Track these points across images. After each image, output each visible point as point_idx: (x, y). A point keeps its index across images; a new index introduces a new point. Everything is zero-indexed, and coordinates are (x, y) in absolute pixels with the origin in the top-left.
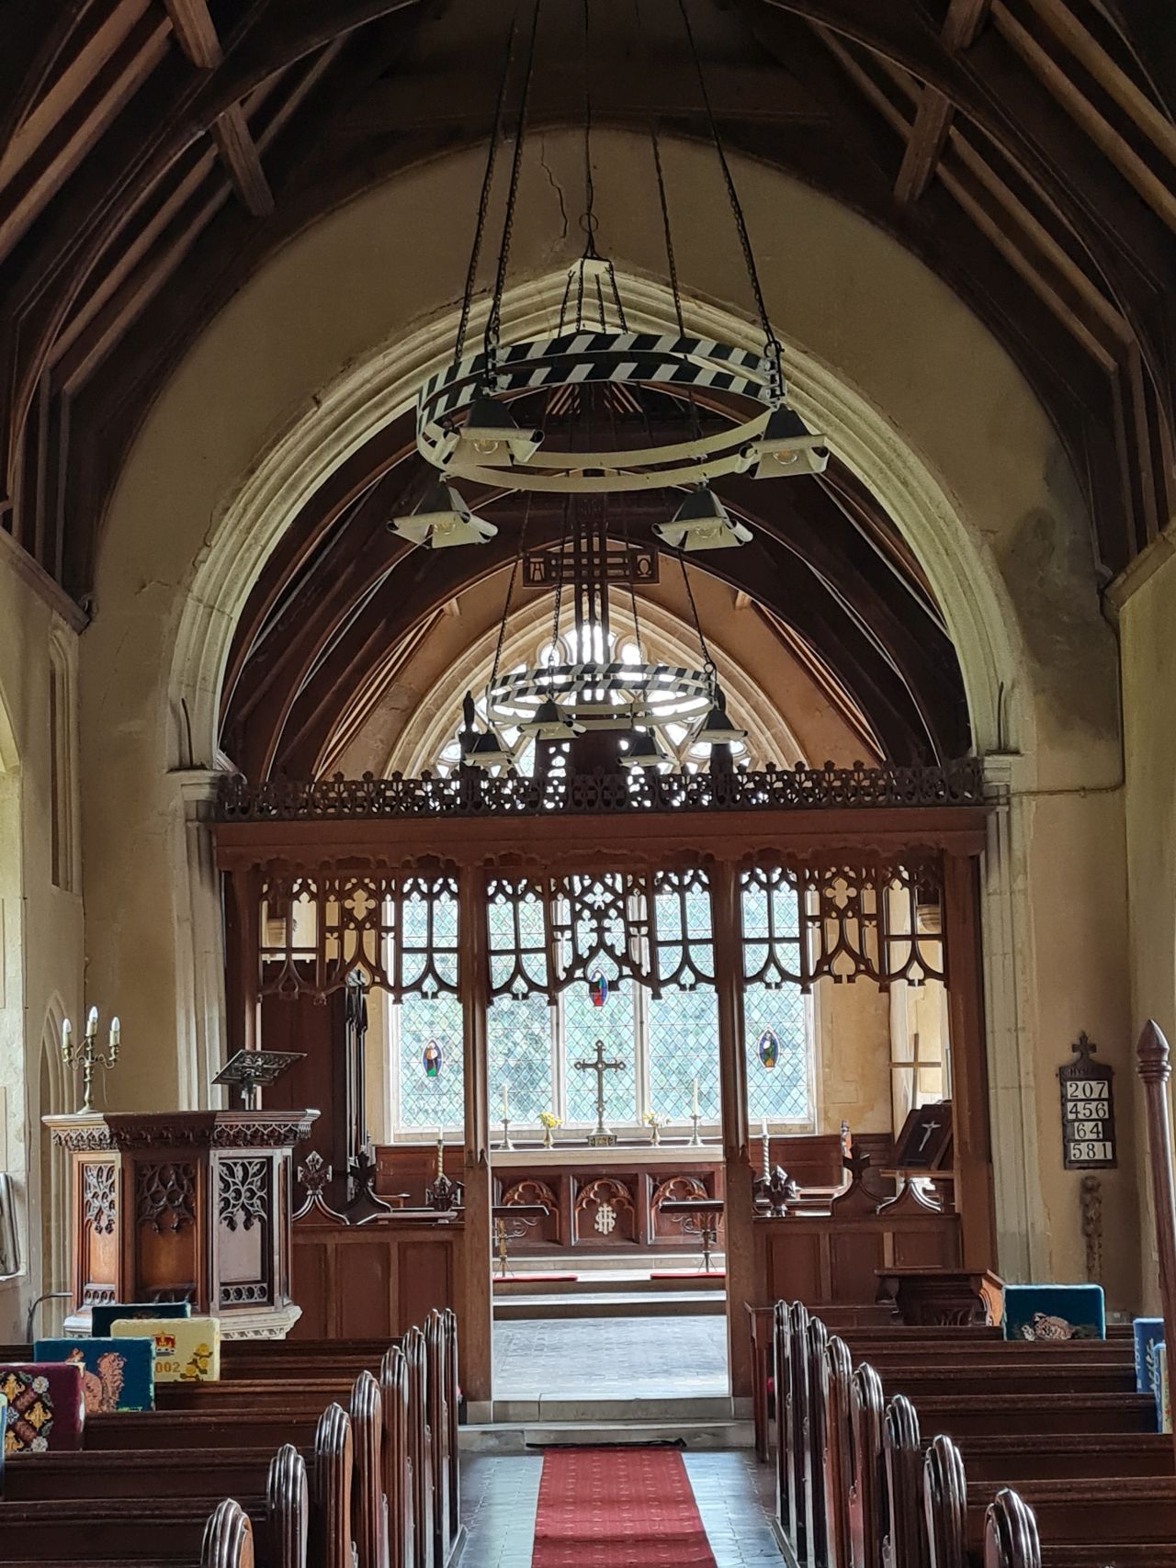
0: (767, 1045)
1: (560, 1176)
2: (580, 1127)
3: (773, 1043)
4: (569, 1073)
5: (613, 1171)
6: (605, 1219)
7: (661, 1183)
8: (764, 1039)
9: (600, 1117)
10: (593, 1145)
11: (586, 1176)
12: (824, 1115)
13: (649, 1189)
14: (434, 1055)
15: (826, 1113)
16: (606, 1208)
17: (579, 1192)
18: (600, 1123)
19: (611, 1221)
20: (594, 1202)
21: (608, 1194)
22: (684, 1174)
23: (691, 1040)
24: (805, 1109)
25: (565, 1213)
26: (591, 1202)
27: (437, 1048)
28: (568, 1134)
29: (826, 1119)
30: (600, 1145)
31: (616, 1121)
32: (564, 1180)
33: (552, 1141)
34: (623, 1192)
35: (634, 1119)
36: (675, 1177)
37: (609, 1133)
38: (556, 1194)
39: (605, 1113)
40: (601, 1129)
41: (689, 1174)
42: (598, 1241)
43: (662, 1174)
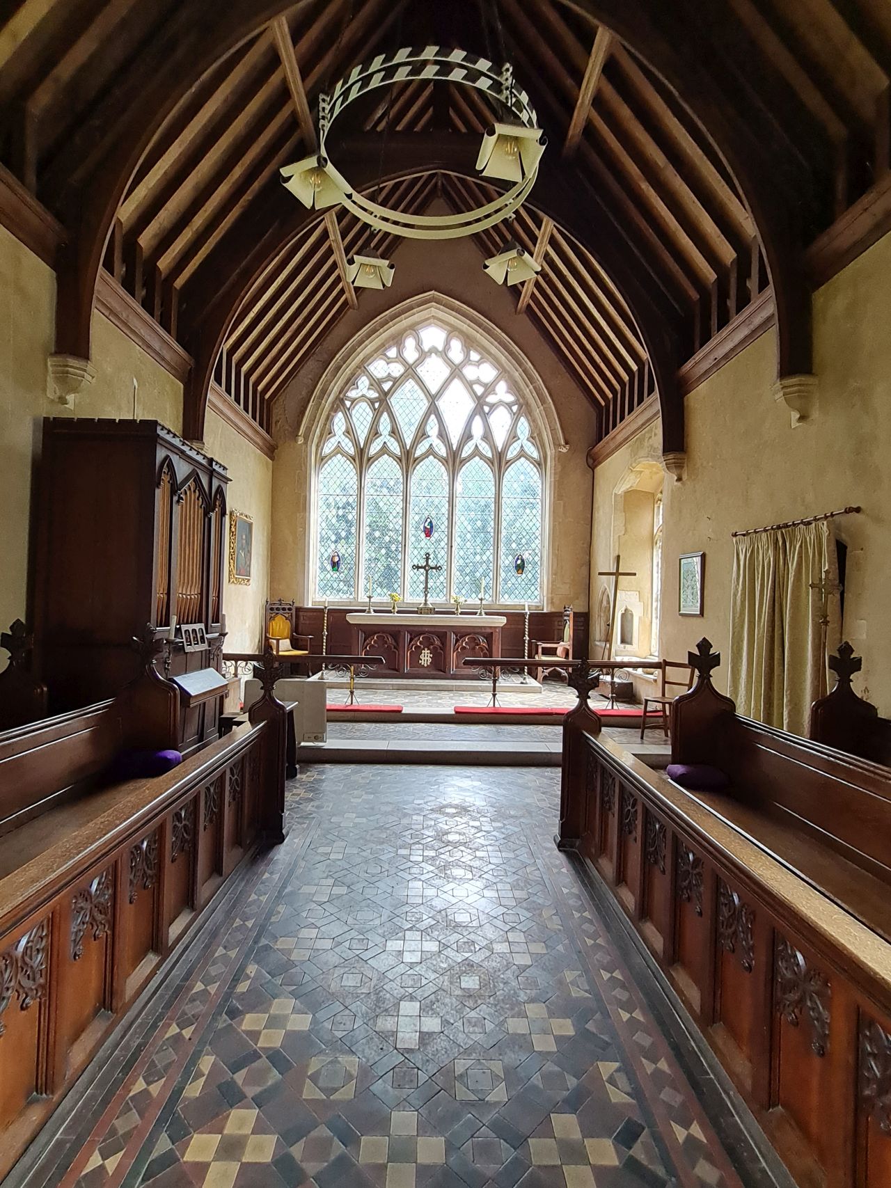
0: (519, 562)
1: (399, 632)
2: (415, 602)
3: (523, 561)
4: (410, 572)
5: (433, 630)
6: (426, 658)
7: (461, 638)
8: (518, 559)
9: (426, 596)
10: (421, 613)
11: (415, 632)
12: (551, 601)
13: (453, 641)
14: (336, 559)
15: (552, 599)
16: (426, 651)
17: (410, 642)
18: (426, 600)
19: (429, 658)
20: (420, 647)
21: (428, 644)
22: (475, 633)
23: (478, 557)
24: (538, 597)
25: (401, 653)
26: (417, 647)
27: (338, 556)
28: (408, 605)
29: (552, 603)
30: (425, 613)
31: (434, 600)
32: (402, 634)
33: (396, 609)
34: (437, 642)
35: (445, 598)
36: (469, 634)
37: (431, 606)
38: (396, 641)
39: (429, 595)
40: (426, 604)
41: (478, 633)
42: (421, 671)
43: (461, 632)
